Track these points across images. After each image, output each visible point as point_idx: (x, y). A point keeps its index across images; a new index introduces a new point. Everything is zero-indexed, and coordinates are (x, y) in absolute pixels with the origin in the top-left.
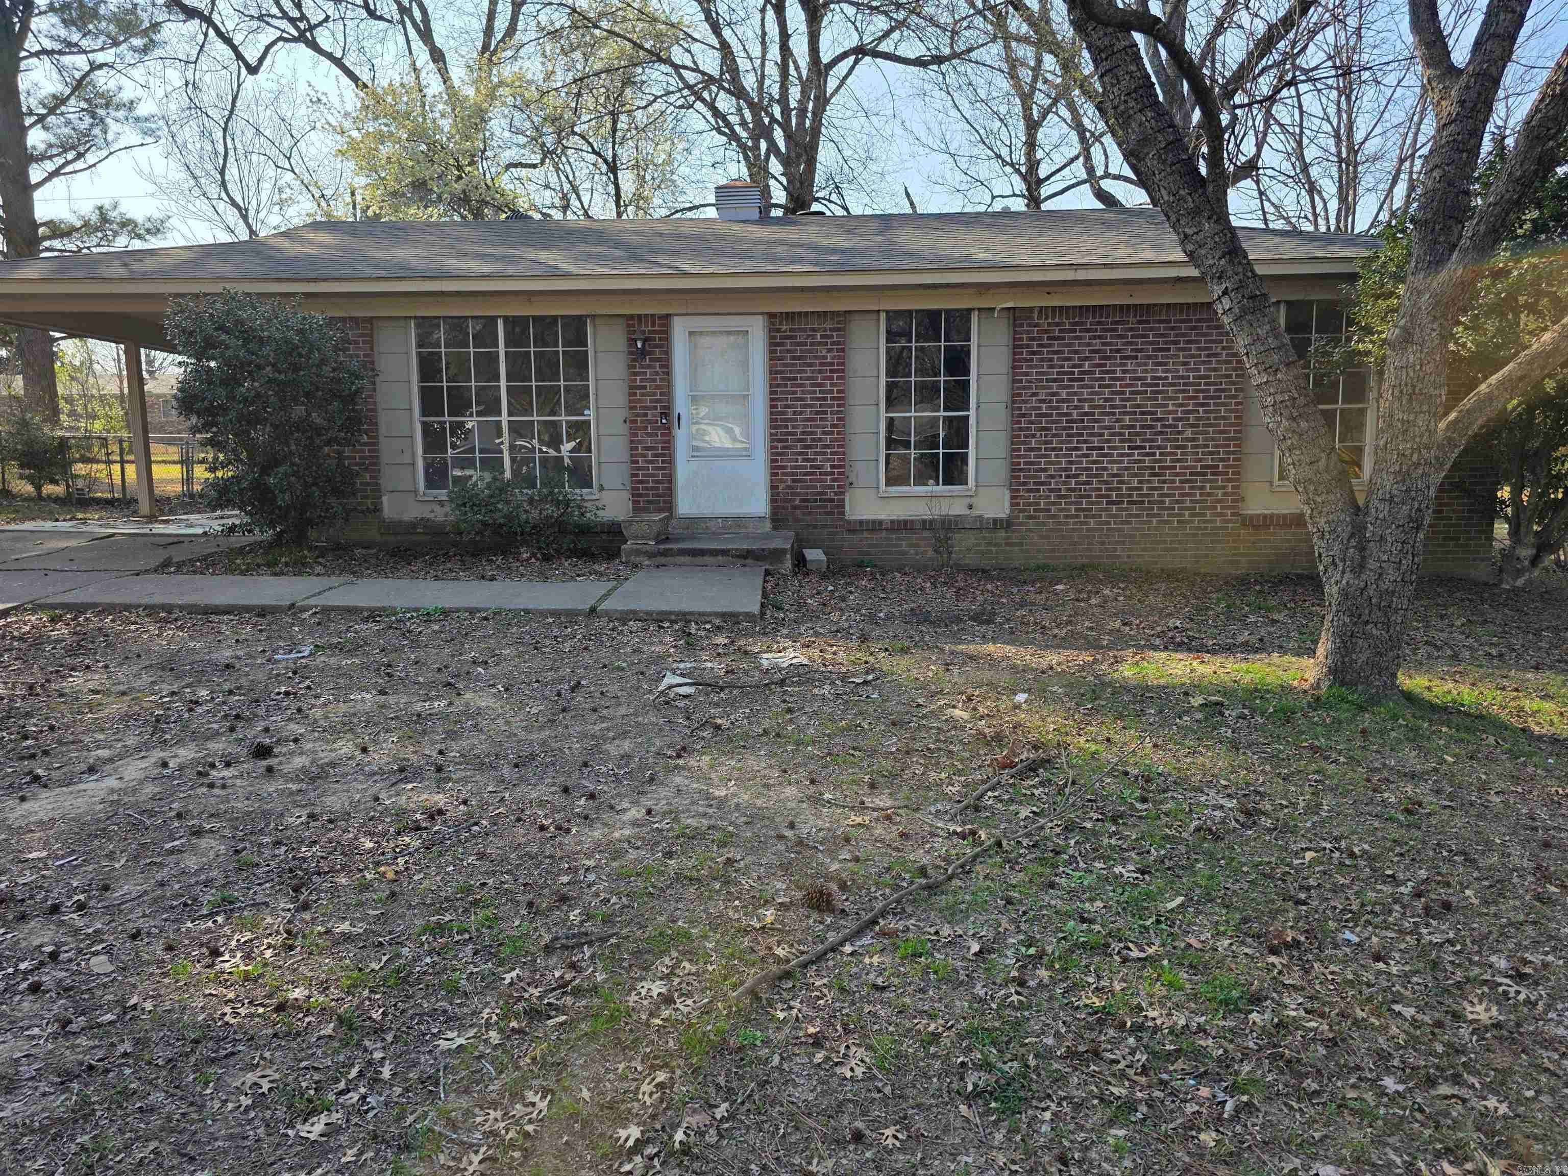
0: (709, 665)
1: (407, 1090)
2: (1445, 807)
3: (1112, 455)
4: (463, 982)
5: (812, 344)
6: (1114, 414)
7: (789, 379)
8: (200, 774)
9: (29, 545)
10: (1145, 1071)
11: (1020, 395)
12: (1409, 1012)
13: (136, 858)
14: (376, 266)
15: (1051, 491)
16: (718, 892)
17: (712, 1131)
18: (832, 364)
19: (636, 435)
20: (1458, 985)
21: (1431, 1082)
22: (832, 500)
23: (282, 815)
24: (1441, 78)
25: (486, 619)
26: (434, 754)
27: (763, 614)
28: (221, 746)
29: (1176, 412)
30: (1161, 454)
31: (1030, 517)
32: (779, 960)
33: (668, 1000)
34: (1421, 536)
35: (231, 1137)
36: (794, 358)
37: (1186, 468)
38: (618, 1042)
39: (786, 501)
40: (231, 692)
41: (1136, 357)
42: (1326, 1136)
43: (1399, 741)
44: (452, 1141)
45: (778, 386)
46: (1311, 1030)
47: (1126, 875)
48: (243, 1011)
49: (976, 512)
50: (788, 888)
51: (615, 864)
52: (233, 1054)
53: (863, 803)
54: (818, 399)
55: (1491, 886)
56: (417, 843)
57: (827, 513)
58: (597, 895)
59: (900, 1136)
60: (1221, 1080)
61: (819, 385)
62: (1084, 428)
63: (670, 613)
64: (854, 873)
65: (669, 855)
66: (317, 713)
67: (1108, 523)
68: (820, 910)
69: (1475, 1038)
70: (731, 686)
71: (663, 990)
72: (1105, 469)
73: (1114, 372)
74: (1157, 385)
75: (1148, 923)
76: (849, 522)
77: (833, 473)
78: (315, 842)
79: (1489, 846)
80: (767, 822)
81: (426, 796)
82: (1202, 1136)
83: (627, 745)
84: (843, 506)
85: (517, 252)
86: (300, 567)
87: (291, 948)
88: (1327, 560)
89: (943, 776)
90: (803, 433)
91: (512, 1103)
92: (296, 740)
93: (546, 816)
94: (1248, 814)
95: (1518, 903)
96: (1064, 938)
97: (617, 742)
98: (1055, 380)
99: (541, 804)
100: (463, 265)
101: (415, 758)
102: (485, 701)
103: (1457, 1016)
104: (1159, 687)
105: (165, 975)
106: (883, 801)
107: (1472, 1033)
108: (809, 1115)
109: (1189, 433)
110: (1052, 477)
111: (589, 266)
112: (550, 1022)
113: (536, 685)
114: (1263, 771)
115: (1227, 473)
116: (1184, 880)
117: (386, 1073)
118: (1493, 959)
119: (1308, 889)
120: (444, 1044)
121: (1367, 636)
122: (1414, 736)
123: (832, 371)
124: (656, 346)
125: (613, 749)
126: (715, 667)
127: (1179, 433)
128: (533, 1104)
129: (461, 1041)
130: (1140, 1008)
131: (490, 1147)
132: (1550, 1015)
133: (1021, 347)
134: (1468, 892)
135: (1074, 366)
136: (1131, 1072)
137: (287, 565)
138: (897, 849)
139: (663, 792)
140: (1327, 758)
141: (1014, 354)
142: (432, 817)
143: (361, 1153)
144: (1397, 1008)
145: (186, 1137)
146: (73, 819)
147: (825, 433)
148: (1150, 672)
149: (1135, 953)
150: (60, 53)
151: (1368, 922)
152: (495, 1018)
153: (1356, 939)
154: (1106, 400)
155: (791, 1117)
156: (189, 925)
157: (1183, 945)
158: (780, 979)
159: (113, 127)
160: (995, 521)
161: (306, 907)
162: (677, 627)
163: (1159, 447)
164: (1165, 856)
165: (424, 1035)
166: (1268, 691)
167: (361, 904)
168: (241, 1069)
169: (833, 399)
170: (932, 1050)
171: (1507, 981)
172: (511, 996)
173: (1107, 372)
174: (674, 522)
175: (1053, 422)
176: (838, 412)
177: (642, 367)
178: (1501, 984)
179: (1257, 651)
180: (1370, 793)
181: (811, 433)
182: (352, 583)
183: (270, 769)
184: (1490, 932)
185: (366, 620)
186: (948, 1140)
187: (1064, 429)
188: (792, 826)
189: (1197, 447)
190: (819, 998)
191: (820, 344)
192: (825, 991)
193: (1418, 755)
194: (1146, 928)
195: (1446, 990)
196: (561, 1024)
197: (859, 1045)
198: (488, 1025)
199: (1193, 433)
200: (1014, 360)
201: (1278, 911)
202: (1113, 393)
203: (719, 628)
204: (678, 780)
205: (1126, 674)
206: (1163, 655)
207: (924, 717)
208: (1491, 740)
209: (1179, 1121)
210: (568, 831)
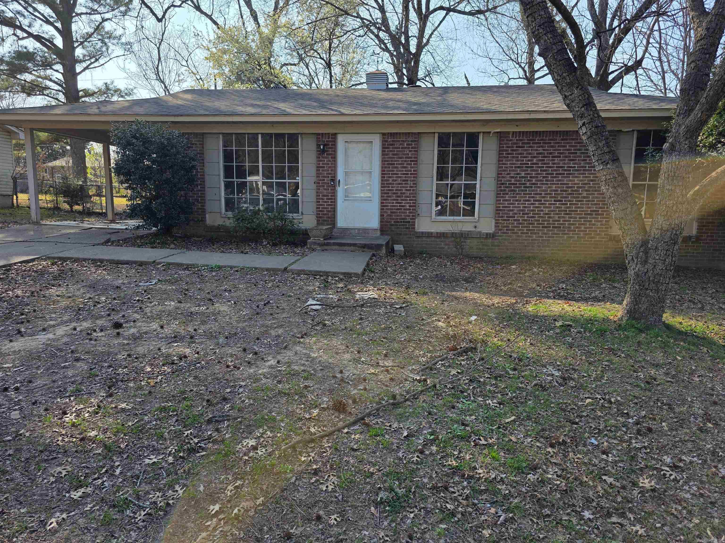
0: (331, 296)
1: (124, 480)
2: (669, 381)
3: (546, 204)
4: (166, 434)
5: (402, 148)
6: (547, 184)
7: (391, 164)
8: (88, 334)
9: (55, 231)
10: (467, 498)
11: (501, 174)
12: (610, 480)
13: (48, 369)
14: (206, 110)
15: (515, 220)
16: (296, 400)
17: (253, 510)
18: (411, 158)
19: (319, 189)
20: (641, 469)
21: (609, 515)
22: (409, 222)
23: (116, 354)
24: (698, 17)
25: (237, 271)
26: (192, 331)
27: (363, 274)
28: (102, 322)
29: (579, 184)
30: (570, 204)
31: (504, 233)
32: (312, 434)
33: (255, 448)
34: (676, 247)
35: (41, 495)
36: (393, 155)
37: (582, 211)
38: (225, 466)
39: (387, 222)
40: (115, 299)
41: (560, 157)
42: (546, 537)
43: (656, 348)
44: (135, 504)
45: (386, 167)
46: (556, 485)
47: (492, 404)
48: (66, 440)
49: (478, 230)
50: (329, 401)
51: (254, 385)
52: (56, 458)
53: (378, 363)
54: (404, 174)
55: (677, 422)
56: (169, 370)
57: (407, 228)
58: (240, 398)
59: (338, 519)
60: (503, 506)
61: (405, 167)
62: (533, 191)
63: (320, 272)
64: (362, 395)
65: (279, 382)
66: (148, 310)
67: (542, 237)
68: (340, 412)
69: (640, 495)
70: (338, 306)
71: (254, 444)
72: (542, 211)
73: (549, 164)
74: (570, 170)
75: (494, 428)
76: (417, 233)
77: (410, 209)
78: (126, 367)
79: (684, 402)
80: (330, 370)
81: (182, 349)
82: (484, 532)
83: (280, 331)
84: (414, 225)
85: (269, 104)
86: (164, 245)
87: (97, 413)
88: (630, 258)
89: (421, 353)
90: (396, 190)
91: (168, 489)
92: (134, 321)
93: (231, 362)
94: (564, 379)
95: (688, 431)
96: (450, 432)
97: (276, 329)
98: (519, 167)
99: (232, 356)
100: (243, 109)
101: (183, 332)
102: (224, 308)
103: (635, 484)
104: (543, 316)
105: (40, 421)
106: (388, 363)
107: (639, 493)
108: (299, 506)
109: (585, 194)
110: (516, 214)
111: (300, 110)
112: (198, 455)
113: (249, 302)
114: (581, 359)
115: (603, 214)
116: (519, 409)
117: (118, 471)
118: (665, 457)
119: (581, 417)
120: (147, 461)
121: (647, 296)
122: (664, 346)
123: (411, 161)
124: (330, 148)
125: (273, 333)
126: (333, 297)
127: (580, 194)
128: (177, 491)
129: (155, 460)
130: (475, 468)
131: (151, 509)
132: (684, 488)
133: (503, 150)
134: (664, 424)
135: (529, 161)
136: (460, 498)
137: (159, 243)
138: (387, 386)
139: (289, 353)
140: (615, 354)
141: (499, 154)
142: (181, 359)
143: (94, 506)
144: (604, 477)
145: (22, 493)
146: (28, 351)
147: (407, 190)
148: (541, 309)
149: (483, 442)
150: (90, 14)
151: (606, 435)
152: (174, 451)
153: (596, 443)
154: (544, 177)
155: (291, 506)
156: (59, 400)
157: (507, 439)
158: (309, 442)
159: (111, 47)
160: (487, 234)
161: (111, 395)
162: (322, 278)
163: (570, 201)
164: (514, 397)
165: (140, 456)
166: (596, 321)
167: (135, 396)
168: (57, 465)
169: (411, 174)
170: (368, 480)
171: (668, 469)
172: (184, 441)
173: (545, 164)
174: (335, 230)
175: (517, 187)
176: (413, 181)
177: (323, 157)
178: (663, 470)
179: (599, 301)
180: (632, 372)
181: (400, 190)
182: (184, 253)
183: (118, 334)
184: (668, 444)
185: (184, 269)
186: (361, 523)
187: (522, 191)
188: (341, 372)
189: (589, 201)
190: (324, 452)
191: (406, 148)
192: (328, 449)
193: (663, 356)
194: (492, 430)
195: (633, 471)
196: (203, 456)
197: (334, 476)
198: (170, 454)
199: (587, 194)
200: (499, 157)
201: (561, 427)
202: (547, 174)
203: (341, 280)
204: (298, 348)
205: (530, 309)
206: (551, 301)
207: (423, 325)
208: (705, 350)
209: (475, 523)
210: (239, 368)
